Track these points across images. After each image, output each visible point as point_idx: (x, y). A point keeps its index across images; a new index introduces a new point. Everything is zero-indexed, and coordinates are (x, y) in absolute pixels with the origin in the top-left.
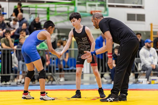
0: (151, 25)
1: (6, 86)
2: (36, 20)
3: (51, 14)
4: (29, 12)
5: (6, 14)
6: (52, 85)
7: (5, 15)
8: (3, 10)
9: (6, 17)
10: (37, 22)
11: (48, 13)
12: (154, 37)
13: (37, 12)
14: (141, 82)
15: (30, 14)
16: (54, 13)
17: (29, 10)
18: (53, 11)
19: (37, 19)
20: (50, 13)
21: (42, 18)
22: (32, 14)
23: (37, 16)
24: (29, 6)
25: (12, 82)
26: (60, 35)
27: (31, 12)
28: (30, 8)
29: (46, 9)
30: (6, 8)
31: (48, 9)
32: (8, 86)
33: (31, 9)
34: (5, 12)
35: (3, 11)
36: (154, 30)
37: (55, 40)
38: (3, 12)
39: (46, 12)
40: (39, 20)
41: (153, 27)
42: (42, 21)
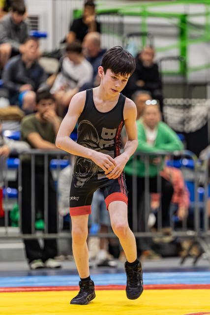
1: (45, 274)
2: (145, 57)
3: (193, 38)
4: (120, 29)
5: (44, 36)
6: (195, 269)
7: (42, 41)
8: (37, 22)
9: (47, 45)
10: (147, 64)
11: (182, 34)
13: (147, 30)
15: (125, 35)
16: (202, 32)
17: (121, 25)
18: (198, 27)
19: (147, 53)
20: (190, 32)
21: (163, 50)
22: (131, 35)
23: (148, 41)
24: (122, 11)
25: (67, 259)
27: (127, 30)
28: (122, 15)
29: (176, 21)
30: (46, 16)
31: (184, 18)
32: (53, 272)
33: (127, 20)
34: (42, 30)
35: (37, 26)
37: (205, 123)
38: (36, 29)
39: (174, 31)
40: (153, 55)
42: (162, 60)
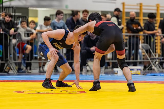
0: (123, 4)
12: (126, 19)
14: (116, 72)
26: (17, 15)
36: (126, 10)
41: (126, 7)
